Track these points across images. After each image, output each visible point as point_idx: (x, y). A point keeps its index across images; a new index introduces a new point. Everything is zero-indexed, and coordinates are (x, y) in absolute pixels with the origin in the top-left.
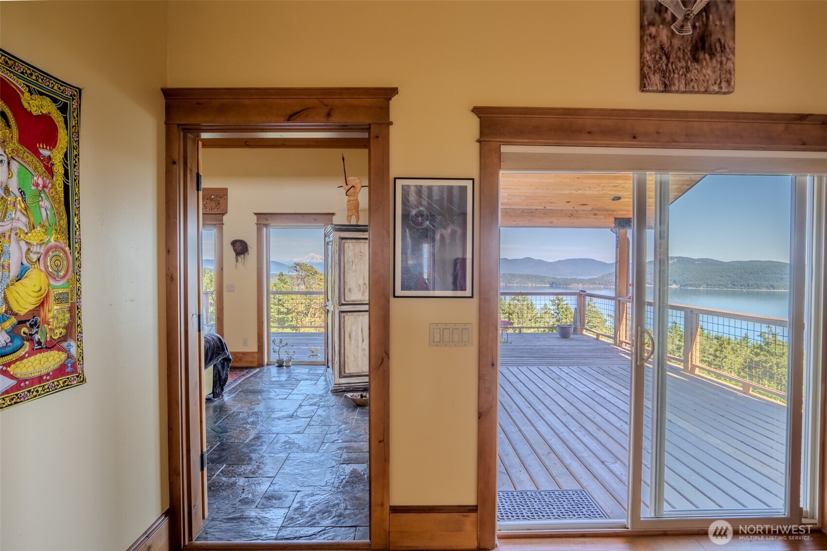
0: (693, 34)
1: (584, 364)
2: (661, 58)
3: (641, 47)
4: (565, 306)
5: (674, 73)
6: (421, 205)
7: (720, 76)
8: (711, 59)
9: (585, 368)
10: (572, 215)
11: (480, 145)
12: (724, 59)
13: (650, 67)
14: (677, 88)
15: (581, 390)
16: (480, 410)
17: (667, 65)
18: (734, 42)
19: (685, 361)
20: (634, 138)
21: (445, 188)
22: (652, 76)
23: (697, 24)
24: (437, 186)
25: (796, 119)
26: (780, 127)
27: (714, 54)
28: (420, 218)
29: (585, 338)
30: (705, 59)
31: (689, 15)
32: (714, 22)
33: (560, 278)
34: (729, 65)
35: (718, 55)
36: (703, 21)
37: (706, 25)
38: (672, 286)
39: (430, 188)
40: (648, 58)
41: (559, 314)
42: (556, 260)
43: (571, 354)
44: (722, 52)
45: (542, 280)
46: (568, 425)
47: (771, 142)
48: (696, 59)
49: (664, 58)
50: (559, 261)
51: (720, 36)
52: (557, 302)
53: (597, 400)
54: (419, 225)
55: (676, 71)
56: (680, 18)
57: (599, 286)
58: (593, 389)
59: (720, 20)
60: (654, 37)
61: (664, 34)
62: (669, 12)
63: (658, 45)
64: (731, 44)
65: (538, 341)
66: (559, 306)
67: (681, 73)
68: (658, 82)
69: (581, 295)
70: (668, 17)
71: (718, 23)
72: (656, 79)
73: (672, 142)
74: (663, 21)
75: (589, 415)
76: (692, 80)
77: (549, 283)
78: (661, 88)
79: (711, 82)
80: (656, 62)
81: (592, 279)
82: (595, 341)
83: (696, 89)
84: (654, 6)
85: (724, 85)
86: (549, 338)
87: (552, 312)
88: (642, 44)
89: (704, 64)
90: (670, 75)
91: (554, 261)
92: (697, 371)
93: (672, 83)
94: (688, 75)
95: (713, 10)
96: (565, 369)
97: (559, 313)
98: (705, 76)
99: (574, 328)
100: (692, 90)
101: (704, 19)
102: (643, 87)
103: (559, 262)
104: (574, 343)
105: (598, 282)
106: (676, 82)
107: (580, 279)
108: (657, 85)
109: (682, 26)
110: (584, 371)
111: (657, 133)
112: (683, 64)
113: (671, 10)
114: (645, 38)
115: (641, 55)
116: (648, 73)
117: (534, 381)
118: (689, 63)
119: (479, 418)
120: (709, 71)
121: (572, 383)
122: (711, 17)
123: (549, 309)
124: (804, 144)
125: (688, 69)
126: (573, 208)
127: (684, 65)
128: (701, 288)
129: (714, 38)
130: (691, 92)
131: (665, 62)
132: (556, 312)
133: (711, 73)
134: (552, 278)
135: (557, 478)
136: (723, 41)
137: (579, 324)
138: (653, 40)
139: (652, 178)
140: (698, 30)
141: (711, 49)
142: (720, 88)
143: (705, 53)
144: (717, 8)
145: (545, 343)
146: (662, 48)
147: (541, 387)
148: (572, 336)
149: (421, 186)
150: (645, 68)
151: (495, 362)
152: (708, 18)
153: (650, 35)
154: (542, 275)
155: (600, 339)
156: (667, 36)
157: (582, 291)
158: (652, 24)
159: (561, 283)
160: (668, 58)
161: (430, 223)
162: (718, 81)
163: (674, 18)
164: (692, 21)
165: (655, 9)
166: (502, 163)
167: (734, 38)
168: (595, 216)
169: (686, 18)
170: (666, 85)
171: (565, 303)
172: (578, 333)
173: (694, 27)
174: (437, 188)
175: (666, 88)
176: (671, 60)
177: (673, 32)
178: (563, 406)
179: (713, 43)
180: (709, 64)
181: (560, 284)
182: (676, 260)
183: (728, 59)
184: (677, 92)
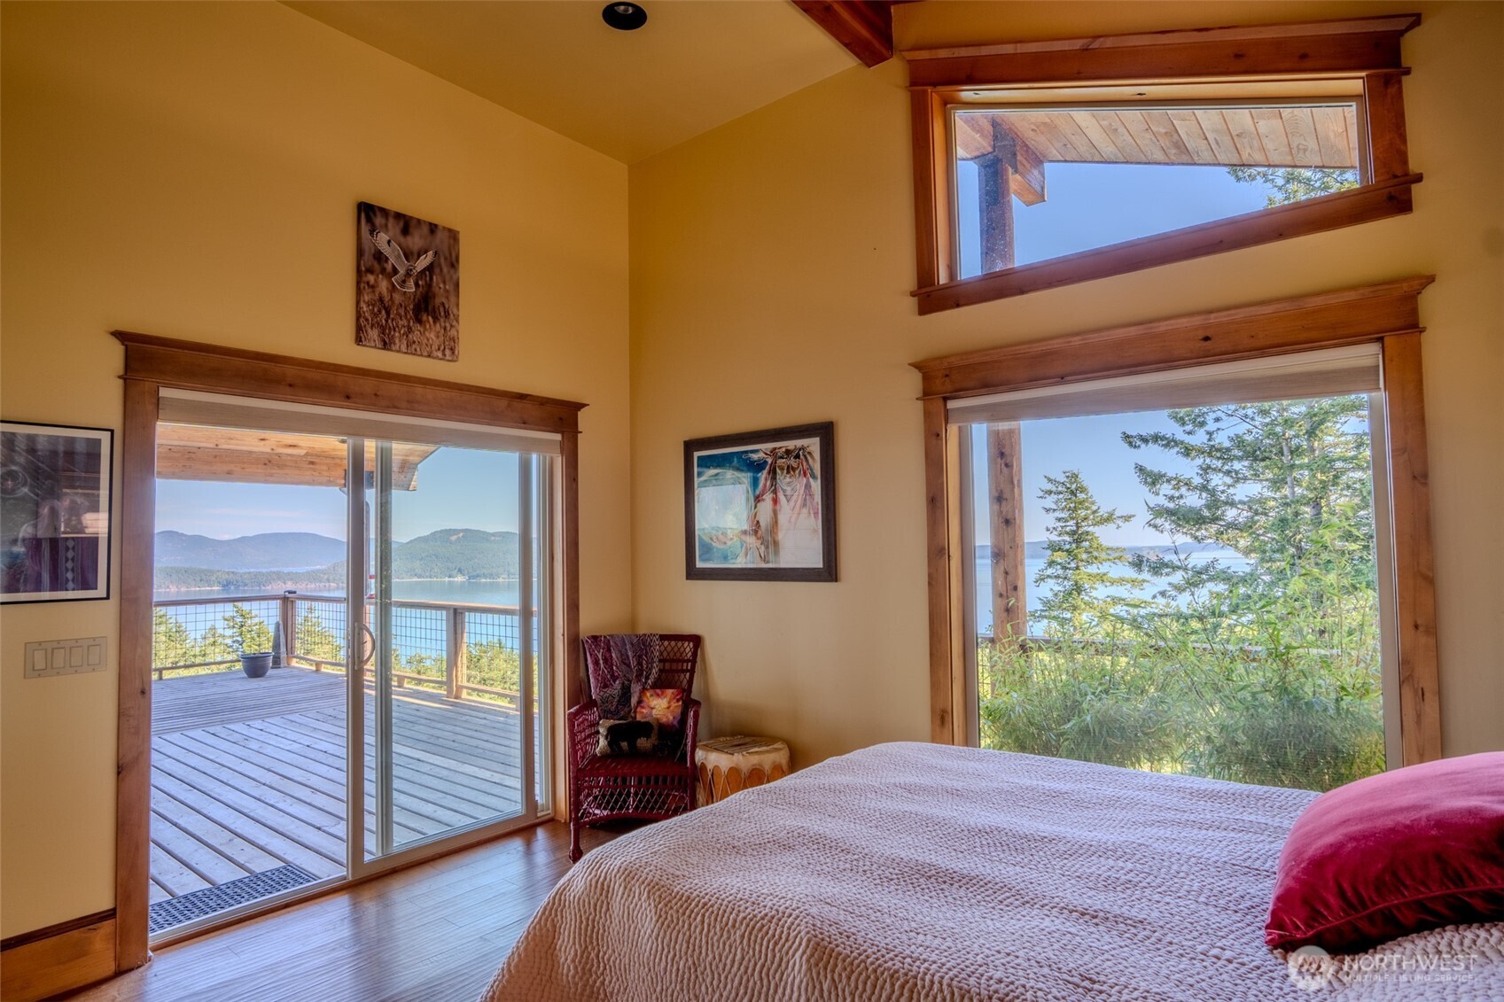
0: (415, 292)
1: (292, 712)
2: (380, 311)
3: (357, 294)
4: (257, 627)
5: (395, 330)
6: (13, 462)
7: (444, 343)
8: (434, 322)
9: (295, 717)
10: (270, 461)
11: (125, 383)
12: (448, 325)
13: (367, 320)
14: (398, 348)
15: (287, 748)
16: (120, 762)
17: (387, 321)
18: (458, 310)
19: (449, 683)
20: (348, 398)
21: (61, 440)
22: (369, 330)
23: (420, 283)
24: (44, 436)
25: (517, 398)
26: (503, 403)
27: (437, 318)
28: (10, 482)
29: (296, 672)
30: (429, 322)
31: (411, 270)
32: (438, 284)
33: (245, 573)
34: (453, 333)
35: (442, 320)
36: (426, 281)
37: (429, 286)
38: (456, 579)
39: (31, 439)
40: (365, 309)
41: (244, 644)
42: (239, 536)
43: (269, 700)
44: (446, 317)
45: (204, 577)
46: (263, 798)
47: (495, 418)
48: (419, 321)
49: (383, 312)
50: (243, 537)
51: (444, 300)
52: (239, 620)
53: (312, 757)
54: (9, 494)
55: (397, 329)
56: (402, 271)
57: (327, 584)
58: (307, 744)
59: (444, 283)
60: (373, 287)
61: (383, 285)
62: (390, 263)
63: (377, 297)
64: (455, 310)
65: (202, 689)
66: (243, 629)
67: (402, 332)
68: (376, 338)
69: (287, 601)
70: (389, 267)
71: (442, 286)
72: (374, 334)
73: (392, 407)
74: (383, 271)
75: (299, 779)
76: (414, 342)
77: (219, 582)
78: (380, 345)
79: (435, 347)
80: (376, 315)
81: (313, 572)
82: (315, 675)
83: (419, 353)
84: (373, 251)
85: (448, 352)
86: (226, 680)
87: (229, 641)
88: (359, 292)
89: (428, 327)
90: (390, 333)
91: (232, 538)
92: (464, 694)
93: (392, 341)
94: (410, 336)
95: (437, 271)
96: (257, 724)
97: (243, 641)
98: (428, 340)
99: (274, 657)
100: (414, 352)
101: (428, 279)
102: (359, 341)
103: (243, 540)
104: (274, 682)
105: (326, 577)
106: (397, 341)
107: (289, 574)
108: (375, 341)
109: (404, 282)
110: (292, 721)
111: (376, 395)
112: (404, 322)
113: (392, 260)
114: (362, 285)
115: (358, 303)
116: (365, 326)
117: (197, 751)
118: (412, 323)
119: (119, 773)
120: (432, 335)
121: (271, 743)
122: (435, 277)
123: (220, 635)
124: (524, 423)
125: (410, 330)
126: (273, 449)
127: (406, 324)
128: (500, 580)
129: (438, 301)
130: (411, 354)
131: (385, 317)
132: (237, 641)
133: (434, 338)
134: (228, 573)
135: (247, 864)
136: (447, 306)
137: (283, 649)
138: (370, 290)
139: (370, 446)
140: (421, 289)
141: (435, 312)
142: (444, 355)
143: (428, 315)
144: (441, 270)
145: (215, 690)
146: (381, 300)
147: (211, 757)
148: (270, 672)
149: (14, 434)
150: (362, 320)
151: (147, 689)
152: (431, 279)
153: (368, 283)
154: (204, 567)
155: (323, 670)
156: (387, 288)
157: (290, 592)
158: (370, 271)
159: (247, 581)
160: (388, 313)
161: (30, 491)
162: (442, 348)
163: (395, 271)
164: (415, 278)
165: (374, 255)
166: (160, 411)
167: (458, 305)
168: (311, 466)
169: (408, 274)
170: (385, 343)
171: (256, 620)
172: (282, 665)
173: (417, 285)
174: (45, 439)
175: (386, 345)
176: (392, 316)
177: (393, 286)
178: (253, 776)
179: (436, 306)
180: (433, 327)
181: (246, 585)
182: (461, 535)
183: (451, 326)
184: (399, 351)
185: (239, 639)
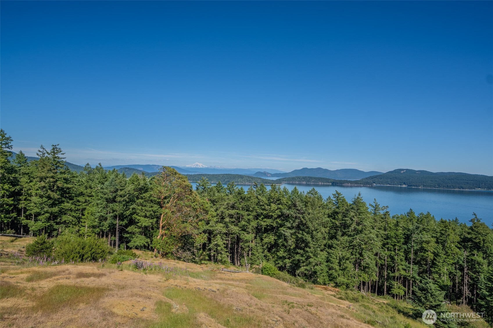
33: (338, 180)
38: (403, 186)
45: (327, 180)
52: (337, 195)
77: (331, 182)
81: (356, 181)
87: (334, 202)
103: (337, 170)
105: (360, 183)
123: (332, 200)
128: (420, 187)
134: (333, 179)
154: (327, 177)
159: (338, 183)
185: (337, 201)
